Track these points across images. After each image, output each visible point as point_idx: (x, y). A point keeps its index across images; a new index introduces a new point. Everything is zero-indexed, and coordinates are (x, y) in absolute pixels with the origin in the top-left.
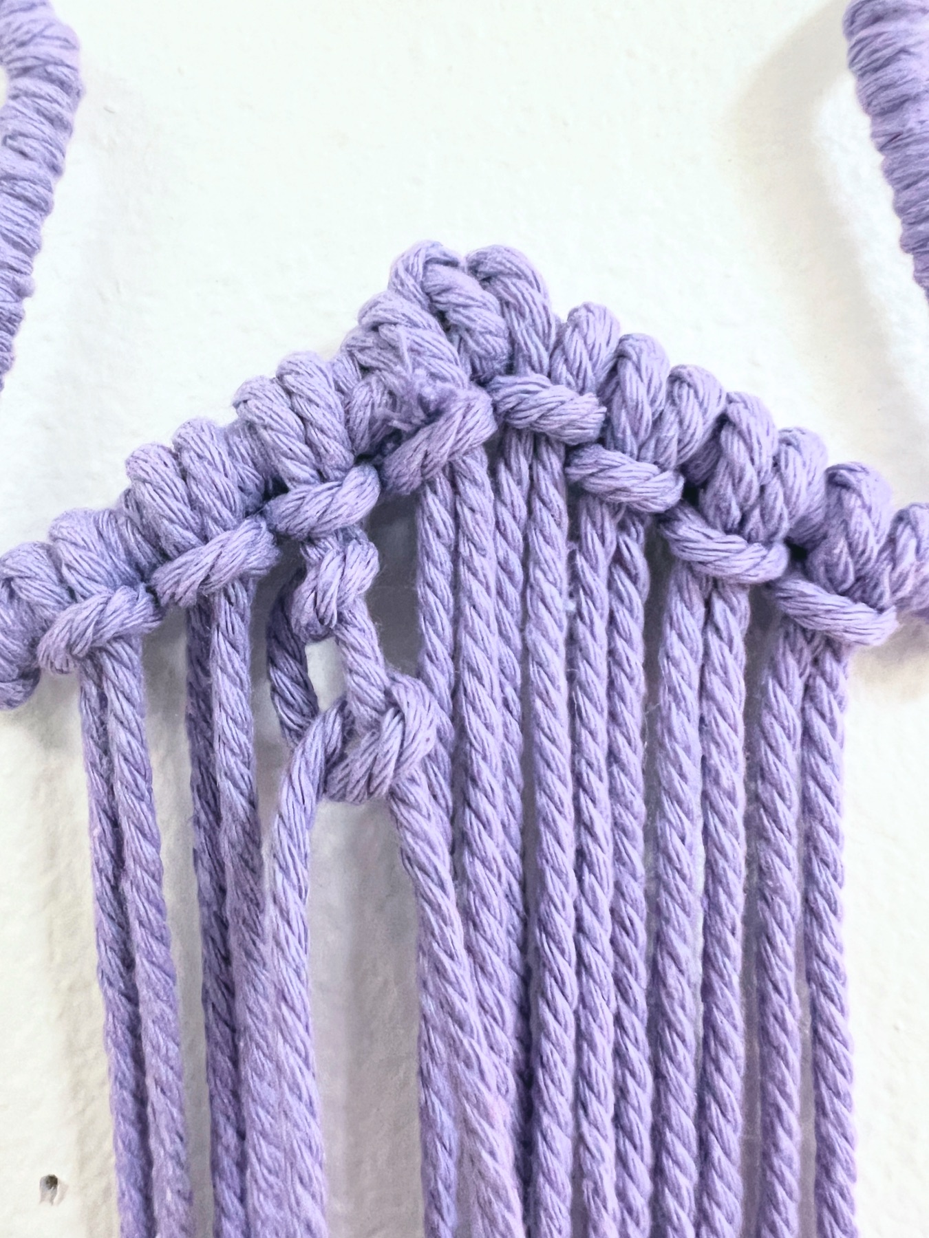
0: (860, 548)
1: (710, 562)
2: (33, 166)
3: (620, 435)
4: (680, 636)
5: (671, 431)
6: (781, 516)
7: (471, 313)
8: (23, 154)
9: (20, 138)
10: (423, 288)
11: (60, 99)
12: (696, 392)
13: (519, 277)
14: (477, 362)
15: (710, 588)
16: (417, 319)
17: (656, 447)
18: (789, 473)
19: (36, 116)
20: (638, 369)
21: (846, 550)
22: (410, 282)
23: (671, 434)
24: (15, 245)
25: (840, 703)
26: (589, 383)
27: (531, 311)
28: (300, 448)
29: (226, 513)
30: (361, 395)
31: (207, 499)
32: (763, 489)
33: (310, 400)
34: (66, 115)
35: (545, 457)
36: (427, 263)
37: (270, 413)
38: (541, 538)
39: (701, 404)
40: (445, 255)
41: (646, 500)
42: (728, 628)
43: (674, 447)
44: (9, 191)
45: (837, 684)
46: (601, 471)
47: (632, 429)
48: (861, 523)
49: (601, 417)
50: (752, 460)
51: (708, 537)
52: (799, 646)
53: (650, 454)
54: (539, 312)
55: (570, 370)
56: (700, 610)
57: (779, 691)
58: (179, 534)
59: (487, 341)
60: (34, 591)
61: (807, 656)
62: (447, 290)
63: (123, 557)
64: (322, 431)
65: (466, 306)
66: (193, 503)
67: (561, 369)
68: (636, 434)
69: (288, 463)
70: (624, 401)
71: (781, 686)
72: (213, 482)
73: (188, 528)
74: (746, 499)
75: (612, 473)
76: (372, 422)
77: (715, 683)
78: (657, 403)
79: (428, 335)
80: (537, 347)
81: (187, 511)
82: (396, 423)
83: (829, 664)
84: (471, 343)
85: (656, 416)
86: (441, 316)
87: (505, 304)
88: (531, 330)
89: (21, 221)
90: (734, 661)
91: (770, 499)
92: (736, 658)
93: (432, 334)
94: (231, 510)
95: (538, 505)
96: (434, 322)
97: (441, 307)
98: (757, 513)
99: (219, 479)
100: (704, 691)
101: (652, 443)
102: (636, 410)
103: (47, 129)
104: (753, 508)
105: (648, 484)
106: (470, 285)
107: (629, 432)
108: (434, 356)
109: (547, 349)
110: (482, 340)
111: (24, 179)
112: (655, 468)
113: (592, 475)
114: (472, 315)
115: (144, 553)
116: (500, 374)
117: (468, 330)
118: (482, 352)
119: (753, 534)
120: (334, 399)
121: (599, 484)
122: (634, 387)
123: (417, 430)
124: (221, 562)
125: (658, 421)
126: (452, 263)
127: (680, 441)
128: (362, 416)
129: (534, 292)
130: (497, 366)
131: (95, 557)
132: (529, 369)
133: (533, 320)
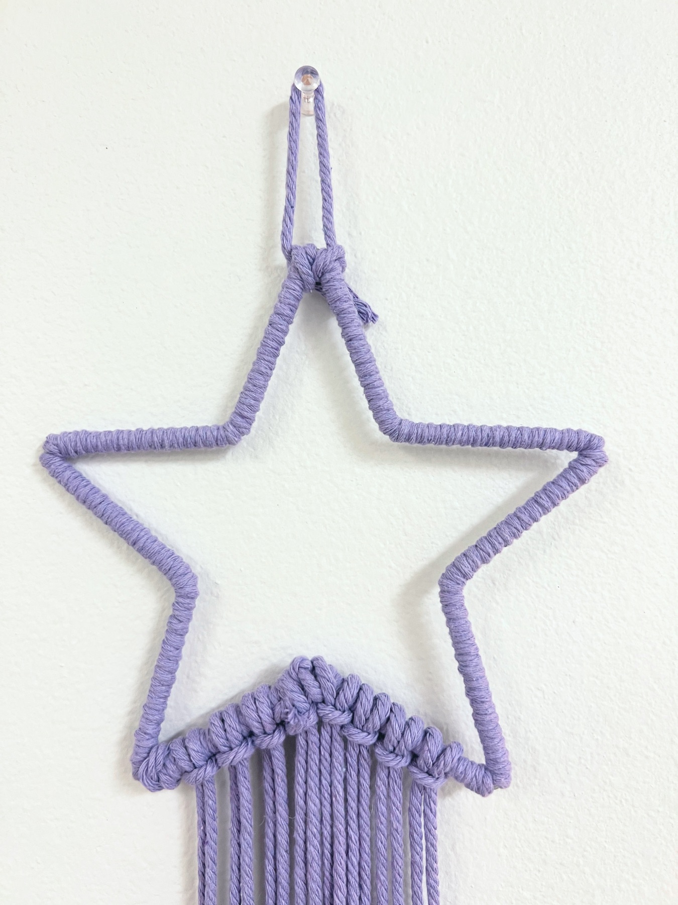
0: (427, 762)
1: (383, 762)
3: (356, 724)
4: (380, 779)
6: (404, 750)
7: (310, 689)
10: (298, 678)
14: (313, 700)
17: (367, 727)
21: (424, 761)
22: (294, 673)
23: (371, 724)
26: (346, 709)
29: (237, 742)
30: (278, 709)
31: (232, 738)
32: (398, 743)
33: (262, 712)
36: (299, 667)
41: (365, 743)
42: (395, 777)
43: (372, 727)
46: (352, 734)
48: (427, 755)
49: (350, 718)
51: (384, 754)
53: (365, 729)
54: (330, 689)
55: (340, 704)
56: (386, 771)
58: (223, 749)
59: (315, 696)
62: (304, 679)
65: (308, 687)
66: (227, 739)
67: (338, 705)
68: (360, 723)
69: (255, 728)
70: (357, 713)
73: (225, 746)
74: (394, 744)
75: (352, 737)
80: (330, 698)
81: (226, 742)
84: (310, 696)
85: (367, 718)
86: (302, 686)
88: (328, 694)
90: (397, 788)
91: (401, 745)
92: (398, 786)
94: (239, 741)
96: (300, 690)
97: (302, 684)
100: (389, 796)
101: (365, 727)
102: (360, 717)
104: (396, 747)
105: (365, 739)
107: (358, 723)
109: (334, 698)
110: (313, 696)
112: (367, 734)
113: (347, 735)
116: (320, 703)
119: (397, 754)
120: (269, 711)
122: (360, 710)
124: (235, 759)
125: (367, 720)
126: (306, 668)
127: (373, 725)
128: (278, 716)
129: (328, 683)
132: (328, 704)
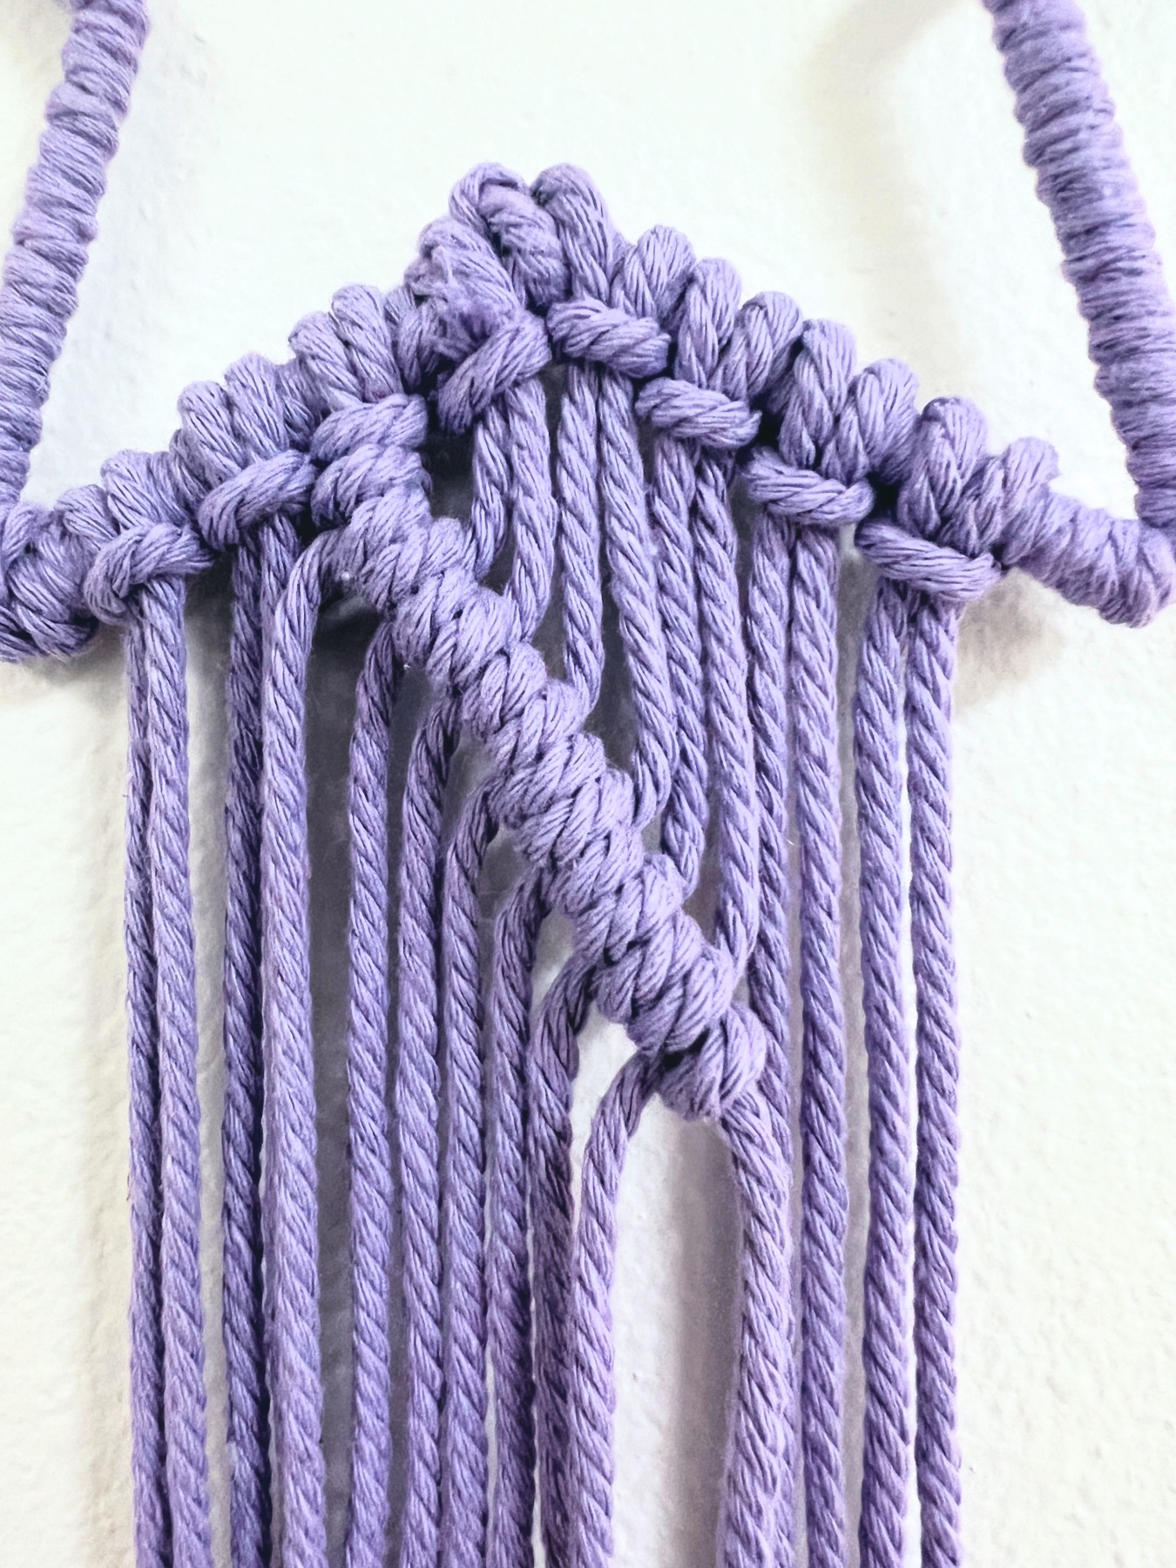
0: (942, 481)
1: (781, 500)
2: (94, 100)
3: (684, 363)
4: (763, 592)
5: (738, 355)
6: (856, 447)
7: (522, 232)
8: (83, 88)
9: (82, 73)
10: (478, 210)
11: (122, 32)
12: (766, 314)
13: (574, 193)
14: (532, 286)
15: (793, 536)
16: (466, 240)
17: (724, 373)
18: (864, 400)
19: (97, 49)
20: (703, 292)
21: (926, 484)
22: (464, 204)
23: (737, 358)
24: (76, 183)
25: (944, 669)
26: (648, 308)
27: (585, 229)
28: (348, 378)
29: (268, 442)
30: (410, 323)
31: (251, 429)
32: (837, 419)
33: (354, 323)
34: (130, 48)
35: (610, 392)
36: (483, 184)
37: (317, 341)
38: (611, 482)
39: (770, 325)
40: (501, 174)
41: (715, 432)
42: (814, 579)
43: (742, 372)
44: (70, 126)
45: (938, 645)
46: (665, 401)
47: (698, 356)
48: (942, 452)
49: (665, 345)
50: (822, 387)
51: (781, 473)
52: (891, 603)
53: (718, 382)
54: (593, 230)
55: (627, 294)
56: (784, 562)
57: (873, 654)
58: (220, 462)
59: (539, 262)
60: (79, 522)
61: (902, 613)
62: (498, 210)
63: (171, 492)
64: (364, 354)
65: (516, 226)
66: (238, 435)
67: (619, 294)
68: (702, 360)
69: (337, 393)
70: (689, 327)
71: (875, 647)
72: (256, 412)
73: (229, 456)
74: (819, 430)
75: (676, 402)
76: (419, 349)
77: (803, 643)
78: (724, 326)
79: (477, 256)
80: (591, 267)
81: (230, 440)
82: (441, 348)
83: (926, 622)
84: (523, 265)
85: (724, 342)
86: (495, 240)
87: (560, 224)
88: (585, 248)
89: (81, 158)
90: (821, 618)
91: (844, 430)
92: (825, 614)
93: (482, 255)
94: (274, 441)
95: (606, 446)
96: (484, 244)
97: (494, 229)
98: (831, 446)
99: (262, 407)
100: (792, 654)
101: (720, 372)
102: (701, 334)
103: (110, 63)
104: (827, 441)
105: (714, 413)
106: (523, 205)
107: (694, 359)
108: (481, 278)
109: (605, 271)
110: (532, 259)
111: (85, 115)
112: (723, 398)
113: (656, 407)
114: (523, 235)
115: (190, 487)
116: (558, 300)
117: (519, 251)
118: (536, 275)
119: (830, 470)
121: (662, 417)
123: (465, 356)
124: (257, 484)
126: (509, 184)
127: (748, 365)
128: (408, 344)
129: (590, 209)
130: (554, 291)
131: (139, 488)
132: (585, 293)
133: (589, 241)
